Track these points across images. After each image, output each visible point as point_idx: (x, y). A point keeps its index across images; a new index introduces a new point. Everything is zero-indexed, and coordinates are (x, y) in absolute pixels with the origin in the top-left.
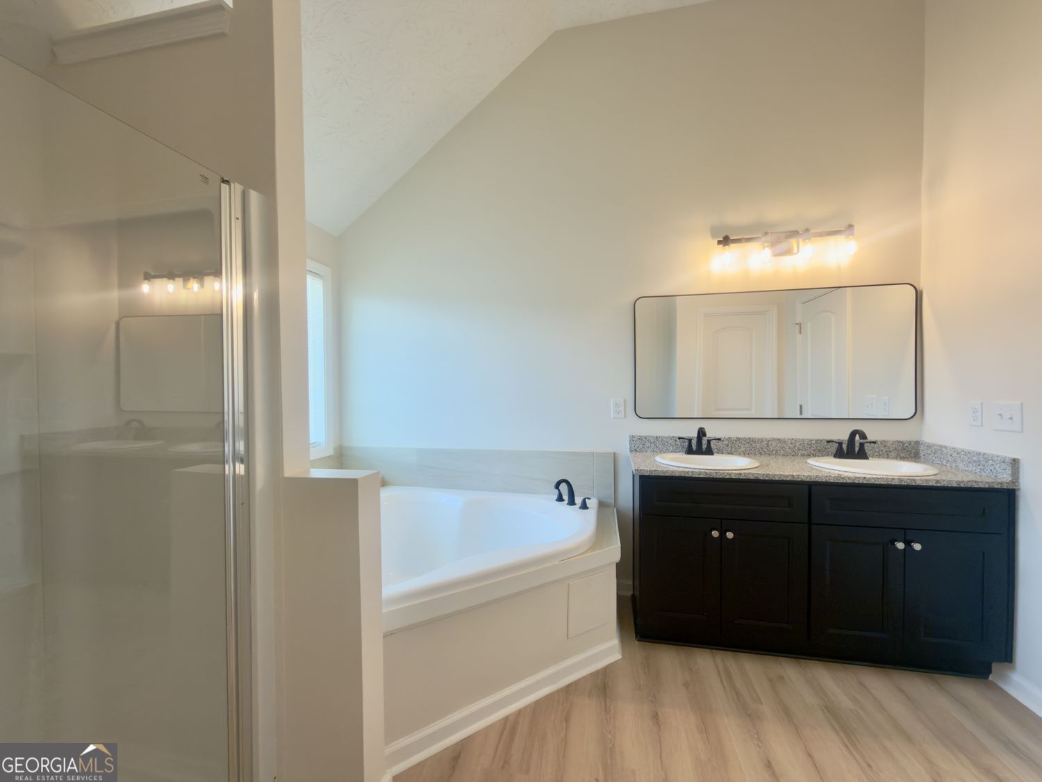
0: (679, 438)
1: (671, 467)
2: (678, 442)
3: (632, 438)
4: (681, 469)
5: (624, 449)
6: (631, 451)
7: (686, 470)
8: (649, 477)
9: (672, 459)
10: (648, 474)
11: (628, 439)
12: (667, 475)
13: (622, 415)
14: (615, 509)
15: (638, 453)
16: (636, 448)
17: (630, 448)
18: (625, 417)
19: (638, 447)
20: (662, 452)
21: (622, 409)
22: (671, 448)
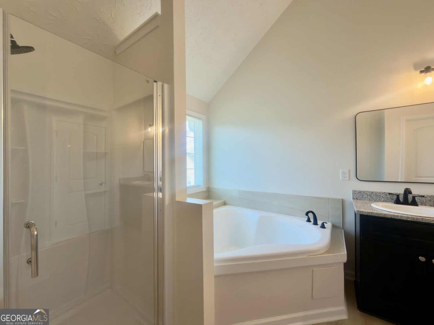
0: (389, 194)
1: (384, 212)
2: (388, 196)
3: (354, 192)
4: (392, 214)
5: (349, 197)
6: (354, 199)
7: (396, 214)
8: (367, 216)
9: (383, 206)
10: (366, 214)
11: (352, 192)
12: (380, 216)
13: (348, 178)
14: (343, 230)
15: (358, 201)
16: (357, 197)
17: (353, 197)
18: (349, 179)
19: (358, 197)
20: (375, 201)
21: (348, 175)
22: (383, 199)
